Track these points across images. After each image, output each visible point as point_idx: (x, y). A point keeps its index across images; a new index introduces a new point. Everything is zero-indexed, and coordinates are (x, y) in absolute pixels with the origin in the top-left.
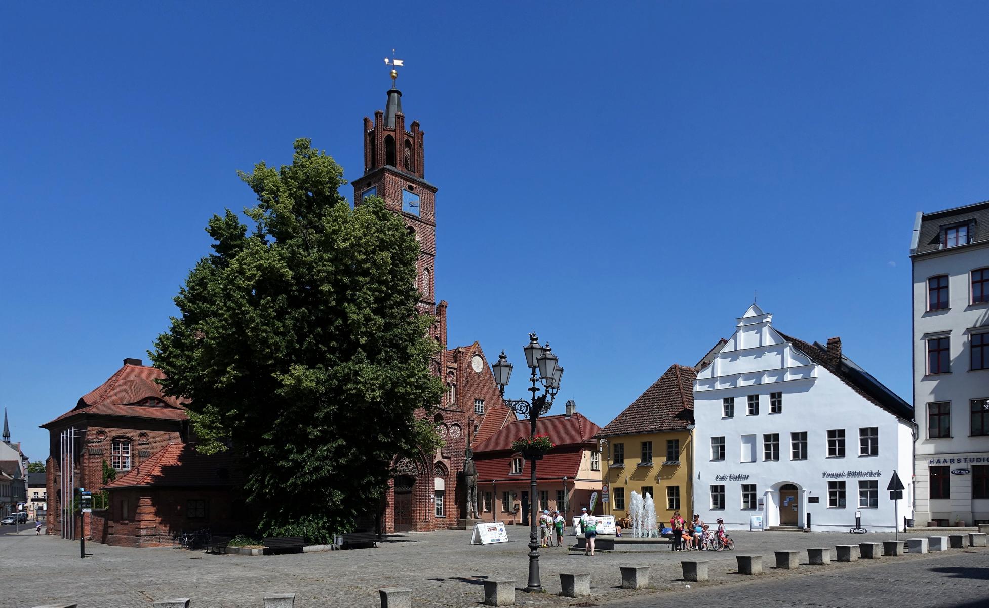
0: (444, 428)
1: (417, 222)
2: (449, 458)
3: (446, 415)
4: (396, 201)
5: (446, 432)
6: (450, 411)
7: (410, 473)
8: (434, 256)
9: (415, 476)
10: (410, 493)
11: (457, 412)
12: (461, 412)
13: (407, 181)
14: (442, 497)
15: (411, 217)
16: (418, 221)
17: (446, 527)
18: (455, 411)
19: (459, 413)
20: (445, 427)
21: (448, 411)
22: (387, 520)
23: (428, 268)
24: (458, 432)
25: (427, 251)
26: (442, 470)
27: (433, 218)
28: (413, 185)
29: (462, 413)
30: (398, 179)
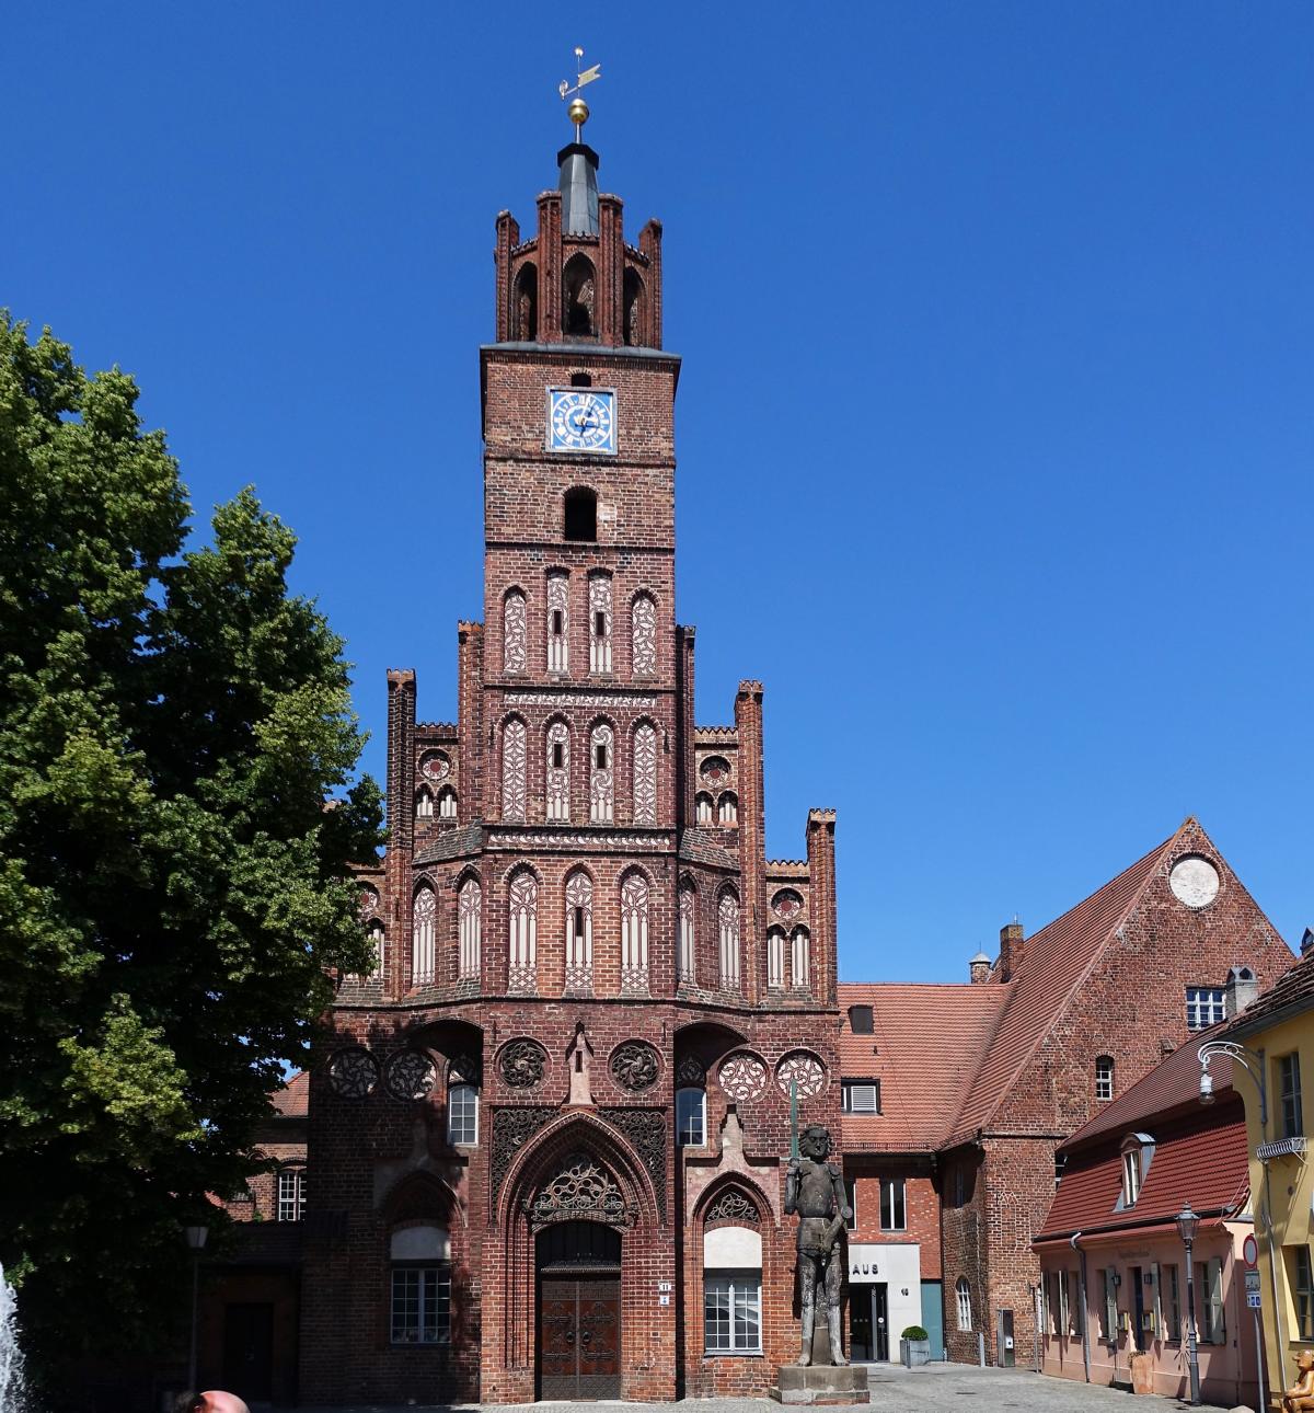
0: (756, 1069)
1: (606, 470)
2: (774, 1162)
3: (759, 1026)
4: (525, 428)
5: (763, 1079)
6: (774, 1013)
7: (595, 1214)
8: (672, 551)
9: (615, 1224)
10: (617, 1276)
11: (802, 1013)
12: (822, 1013)
13: (568, 363)
14: (760, 1289)
15: (578, 459)
16: (607, 464)
17: (764, 1389)
18: (795, 1013)
19: (813, 1017)
20: (759, 1065)
21: (767, 1013)
22: (486, 1361)
23: (646, 591)
24: (814, 1078)
25: (643, 543)
26: (752, 1203)
27: (665, 444)
28: (589, 370)
29: (827, 1017)
30: (532, 368)
